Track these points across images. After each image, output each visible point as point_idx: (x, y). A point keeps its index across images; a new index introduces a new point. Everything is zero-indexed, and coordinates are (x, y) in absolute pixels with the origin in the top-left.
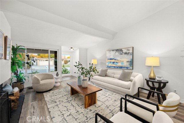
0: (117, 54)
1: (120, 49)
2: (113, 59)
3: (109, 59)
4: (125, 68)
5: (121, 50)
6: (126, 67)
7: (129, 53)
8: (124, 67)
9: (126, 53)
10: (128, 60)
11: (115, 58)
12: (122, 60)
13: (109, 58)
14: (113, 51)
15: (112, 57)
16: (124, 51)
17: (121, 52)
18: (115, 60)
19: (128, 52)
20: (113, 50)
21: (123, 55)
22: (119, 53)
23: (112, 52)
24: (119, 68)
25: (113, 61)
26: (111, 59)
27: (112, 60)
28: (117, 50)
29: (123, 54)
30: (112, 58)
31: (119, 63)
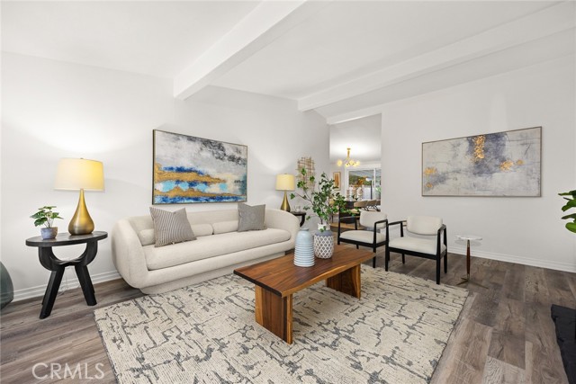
0: (206, 153)
1: (216, 142)
2: (190, 171)
3: (172, 169)
4: (232, 200)
5: (220, 146)
6: (233, 198)
7: (239, 159)
8: (228, 198)
9: (232, 159)
10: (237, 178)
11: (199, 169)
12: (222, 177)
13: (170, 166)
14: (192, 143)
15: (186, 164)
16: (230, 151)
17: (220, 152)
18: (199, 173)
19: (237, 156)
20: (191, 139)
21: (226, 162)
22: (213, 154)
23: (184, 142)
24: (212, 201)
25: (191, 177)
26: (180, 170)
27: (186, 174)
28: (207, 143)
29: (226, 158)
30: (186, 167)
31: (212, 185)
